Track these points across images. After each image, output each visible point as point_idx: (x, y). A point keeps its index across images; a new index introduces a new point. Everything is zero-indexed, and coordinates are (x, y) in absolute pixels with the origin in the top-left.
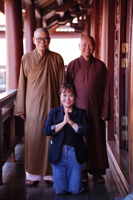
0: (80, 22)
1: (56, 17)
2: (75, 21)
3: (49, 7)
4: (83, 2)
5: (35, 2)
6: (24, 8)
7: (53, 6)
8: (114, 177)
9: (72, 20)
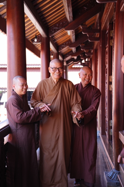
0: (87, 62)
1: (72, 60)
2: (83, 61)
3: (68, 54)
4: (88, 51)
5: (59, 52)
6: (52, 55)
7: (70, 53)
9: (82, 61)
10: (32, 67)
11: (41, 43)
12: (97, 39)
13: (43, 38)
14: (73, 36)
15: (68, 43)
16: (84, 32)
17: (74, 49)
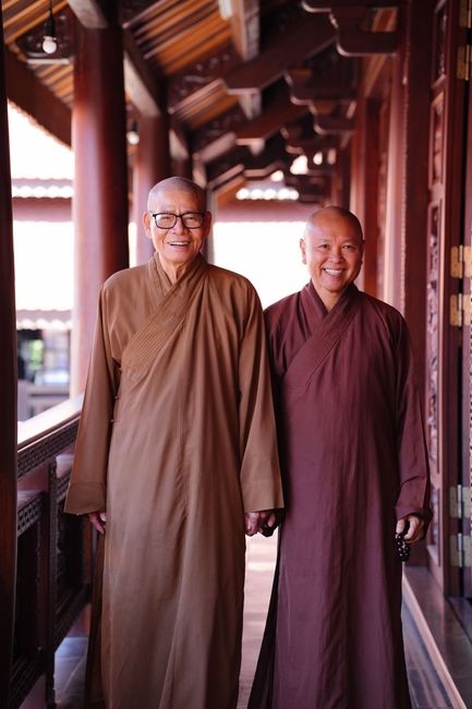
0: (317, 172)
1: (239, 156)
2: (300, 166)
3: (216, 124)
4: (327, 110)
5: (171, 110)
6: (134, 129)
7: (227, 121)
8: (426, 691)
9: (291, 164)
10: (39, 192)
11: (72, 58)
12: (382, 43)
13: (86, 30)
14: (248, 22)
15: (222, 62)
16: (311, 6)
17: (253, 96)
